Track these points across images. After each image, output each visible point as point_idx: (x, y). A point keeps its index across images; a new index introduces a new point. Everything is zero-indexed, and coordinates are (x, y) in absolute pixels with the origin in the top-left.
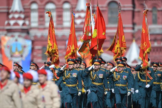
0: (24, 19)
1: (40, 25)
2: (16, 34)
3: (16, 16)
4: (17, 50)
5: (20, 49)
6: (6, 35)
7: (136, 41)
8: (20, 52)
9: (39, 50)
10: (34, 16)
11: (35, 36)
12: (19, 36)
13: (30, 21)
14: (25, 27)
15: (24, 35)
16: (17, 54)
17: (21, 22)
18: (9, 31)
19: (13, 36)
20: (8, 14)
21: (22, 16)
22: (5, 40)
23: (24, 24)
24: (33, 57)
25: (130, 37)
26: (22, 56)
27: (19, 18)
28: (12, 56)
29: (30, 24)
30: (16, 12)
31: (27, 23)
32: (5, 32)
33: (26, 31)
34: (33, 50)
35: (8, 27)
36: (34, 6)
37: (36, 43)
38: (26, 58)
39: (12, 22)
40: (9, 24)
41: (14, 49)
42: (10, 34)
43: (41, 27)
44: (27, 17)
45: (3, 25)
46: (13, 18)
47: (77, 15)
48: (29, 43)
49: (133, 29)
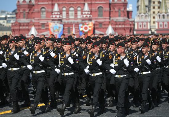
0: (60, 15)
1: (67, 17)
2: (56, 22)
3: (56, 13)
4: (56, 29)
5: (58, 28)
6: (51, 22)
7: (111, 25)
8: (57, 30)
9: (66, 29)
10: (64, 13)
11: (65, 23)
12: (58, 23)
13: (62, 16)
14: (60, 19)
15: (60, 22)
16: (56, 31)
17: (58, 16)
18: (53, 20)
19: (54, 23)
20: (52, 12)
21: (59, 13)
22: (50, 24)
23: (60, 17)
24: (64, 32)
25: (108, 23)
26: (58, 32)
27: (57, 14)
28: (54, 32)
29: (62, 17)
30: (56, 12)
31: (61, 16)
32: (51, 21)
33: (60, 20)
34: (64, 29)
35: (52, 19)
36: (64, 9)
37: (65, 26)
38: (61, 33)
39: (54, 16)
40: (53, 17)
41: (55, 29)
42: (53, 22)
43: (68, 18)
44: (61, 14)
45: (50, 17)
46: (55, 14)
47: (84, 13)
48: (62, 26)
49: (110, 19)
